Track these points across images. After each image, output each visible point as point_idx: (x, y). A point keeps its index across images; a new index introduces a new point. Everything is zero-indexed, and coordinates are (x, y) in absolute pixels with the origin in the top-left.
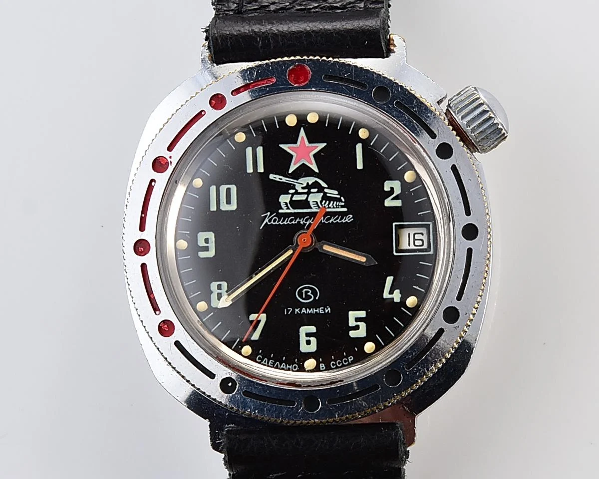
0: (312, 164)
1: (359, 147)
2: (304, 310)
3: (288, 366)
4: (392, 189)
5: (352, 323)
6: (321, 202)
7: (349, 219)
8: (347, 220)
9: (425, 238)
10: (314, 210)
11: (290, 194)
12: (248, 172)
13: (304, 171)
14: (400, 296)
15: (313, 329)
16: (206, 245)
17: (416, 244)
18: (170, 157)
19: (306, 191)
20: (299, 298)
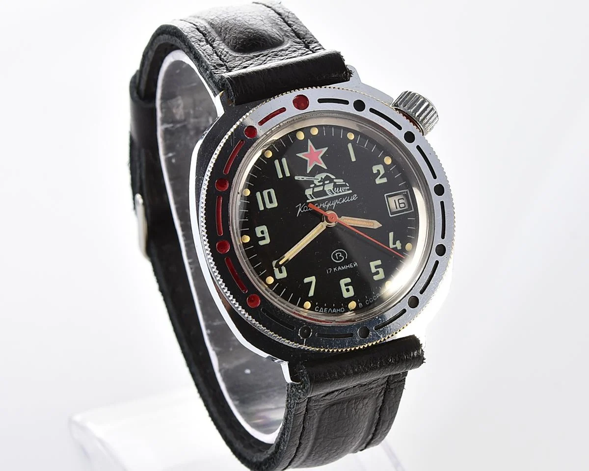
0: (321, 164)
1: (350, 146)
2: (339, 268)
3: (337, 310)
4: (378, 171)
5: (373, 270)
6: (334, 189)
7: (354, 198)
9: (406, 201)
10: (330, 196)
11: (311, 188)
12: (279, 177)
13: (317, 170)
14: (401, 244)
15: (348, 280)
16: (263, 235)
17: (401, 207)
19: (321, 183)
20: (334, 260)
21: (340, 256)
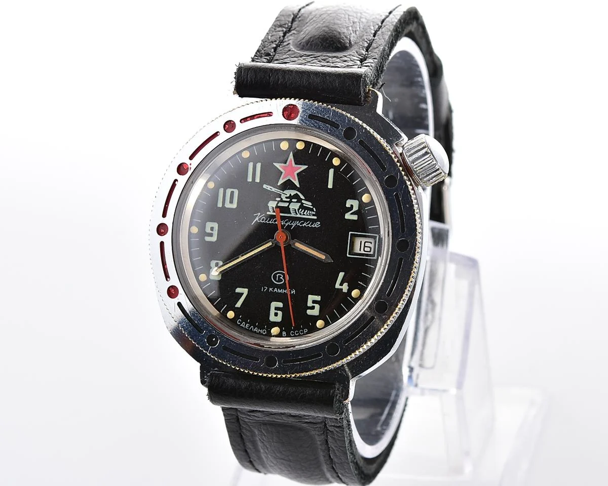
0: (295, 180)
1: (331, 171)
2: (276, 290)
3: (259, 330)
4: (352, 206)
5: (310, 304)
6: (298, 210)
7: (317, 225)
8: (315, 226)
9: (372, 246)
10: (293, 215)
11: (276, 201)
12: (248, 180)
13: (288, 185)
14: (348, 288)
15: (280, 305)
16: (211, 232)
17: (365, 250)
18: (191, 164)
19: (288, 200)
20: (273, 280)
21: (281, 278)
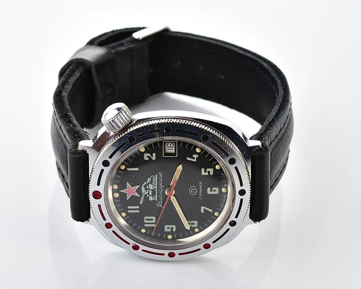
0: (136, 188)
1: (129, 169)
2: (200, 192)
3: (225, 198)
4: (147, 157)
5: (207, 174)
6: (153, 184)
7: (161, 174)
8: (161, 175)
9: (170, 144)
10: (156, 187)
11: (149, 196)
12: (139, 212)
13: (139, 191)
14: (195, 155)
15: (209, 189)
16: (170, 228)
17: (172, 146)
18: (133, 244)
19: (148, 190)
20: (195, 194)
